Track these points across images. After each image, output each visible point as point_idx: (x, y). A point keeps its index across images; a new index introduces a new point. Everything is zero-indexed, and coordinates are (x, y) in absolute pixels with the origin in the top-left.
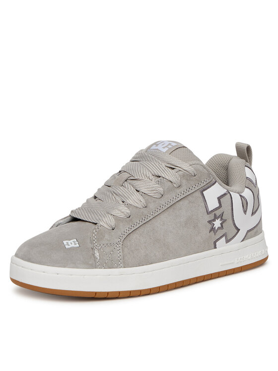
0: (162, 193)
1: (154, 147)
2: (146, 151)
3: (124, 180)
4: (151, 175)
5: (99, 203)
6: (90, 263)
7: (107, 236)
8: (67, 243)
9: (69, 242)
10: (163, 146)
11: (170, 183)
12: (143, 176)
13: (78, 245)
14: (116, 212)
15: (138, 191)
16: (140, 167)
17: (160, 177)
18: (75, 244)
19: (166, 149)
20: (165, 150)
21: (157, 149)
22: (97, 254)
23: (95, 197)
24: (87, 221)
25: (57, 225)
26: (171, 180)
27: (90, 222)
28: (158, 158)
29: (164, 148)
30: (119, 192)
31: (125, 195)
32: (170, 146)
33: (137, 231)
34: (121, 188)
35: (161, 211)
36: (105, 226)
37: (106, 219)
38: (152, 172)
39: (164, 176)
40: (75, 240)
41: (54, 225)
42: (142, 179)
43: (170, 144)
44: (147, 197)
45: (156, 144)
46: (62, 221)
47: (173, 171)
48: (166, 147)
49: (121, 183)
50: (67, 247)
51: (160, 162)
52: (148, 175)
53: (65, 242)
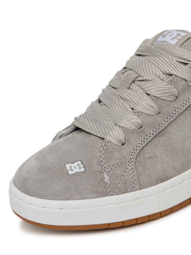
0: (176, 95)
1: (161, 39)
2: (152, 44)
3: (130, 82)
4: (161, 73)
5: (104, 110)
6: (100, 190)
7: (117, 155)
8: (71, 167)
9: (73, 165)
10: (172, 37)
11: (184, 82)
12: (152, 75)
13: (83, 170)
14: (124, 123)
15: (149, 95)
16: (148, 65)
17: (172, 75)
18: (80, 168)
19: (176, 41)
20: (174, 42)
21: (165, 41)
22: (107, 178)
23: (100, 101)
24: (92, 134)
25: (60, 136)
26: (185, 78)
27: (96, 136)
28: (168, 52)
29: (172, 39)
30: (127, 96)
31: (134, 100)
32: (179, 37)
33: (152, 143)
34: (128, 91)
35: (176, 115)
36: (114, 141)
37: (114, 133)
38: (163, 70)
39: (176, 74)
40: (80, 162)
41: (57, 136)
42: (152, 80)
43: (178, 34)
44: (160, 102)
45: (162, 34)
46: (65, 132)
47: (186, 67)
48: (175, 38)
49: (128, 85)
50: (70, 173)
51: (170, 57)
52: (158, 74)
53: (68, 166)
